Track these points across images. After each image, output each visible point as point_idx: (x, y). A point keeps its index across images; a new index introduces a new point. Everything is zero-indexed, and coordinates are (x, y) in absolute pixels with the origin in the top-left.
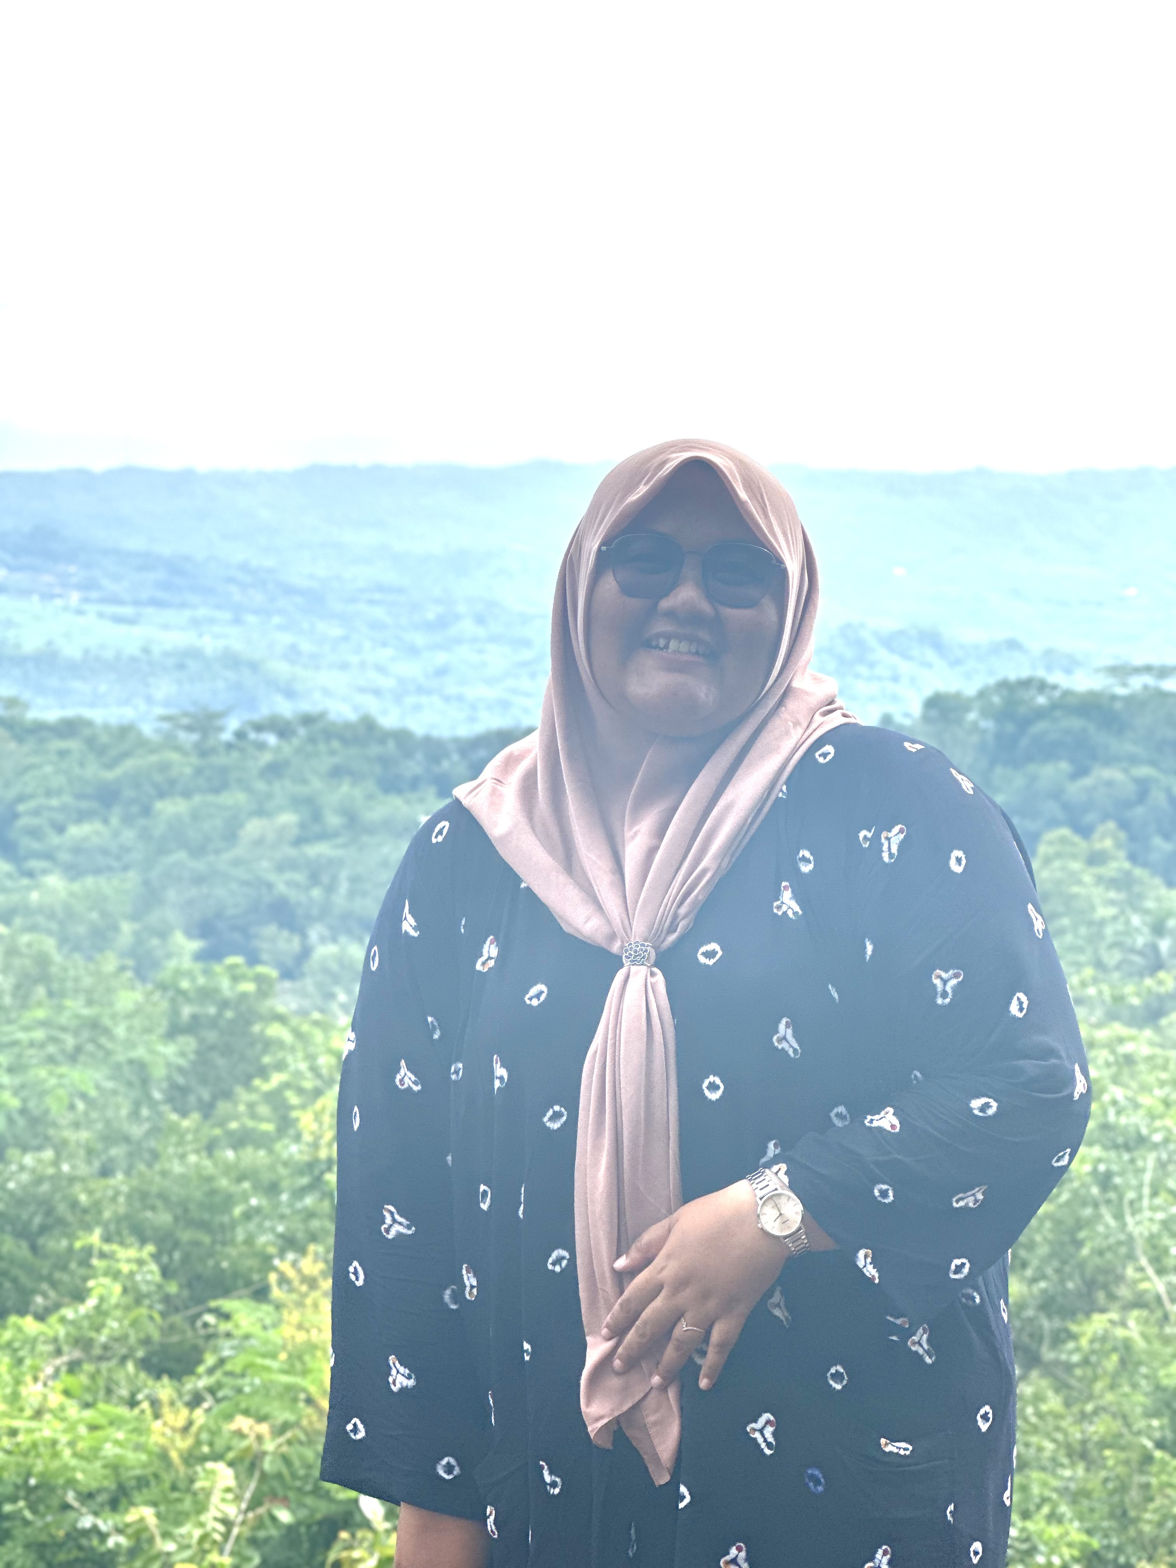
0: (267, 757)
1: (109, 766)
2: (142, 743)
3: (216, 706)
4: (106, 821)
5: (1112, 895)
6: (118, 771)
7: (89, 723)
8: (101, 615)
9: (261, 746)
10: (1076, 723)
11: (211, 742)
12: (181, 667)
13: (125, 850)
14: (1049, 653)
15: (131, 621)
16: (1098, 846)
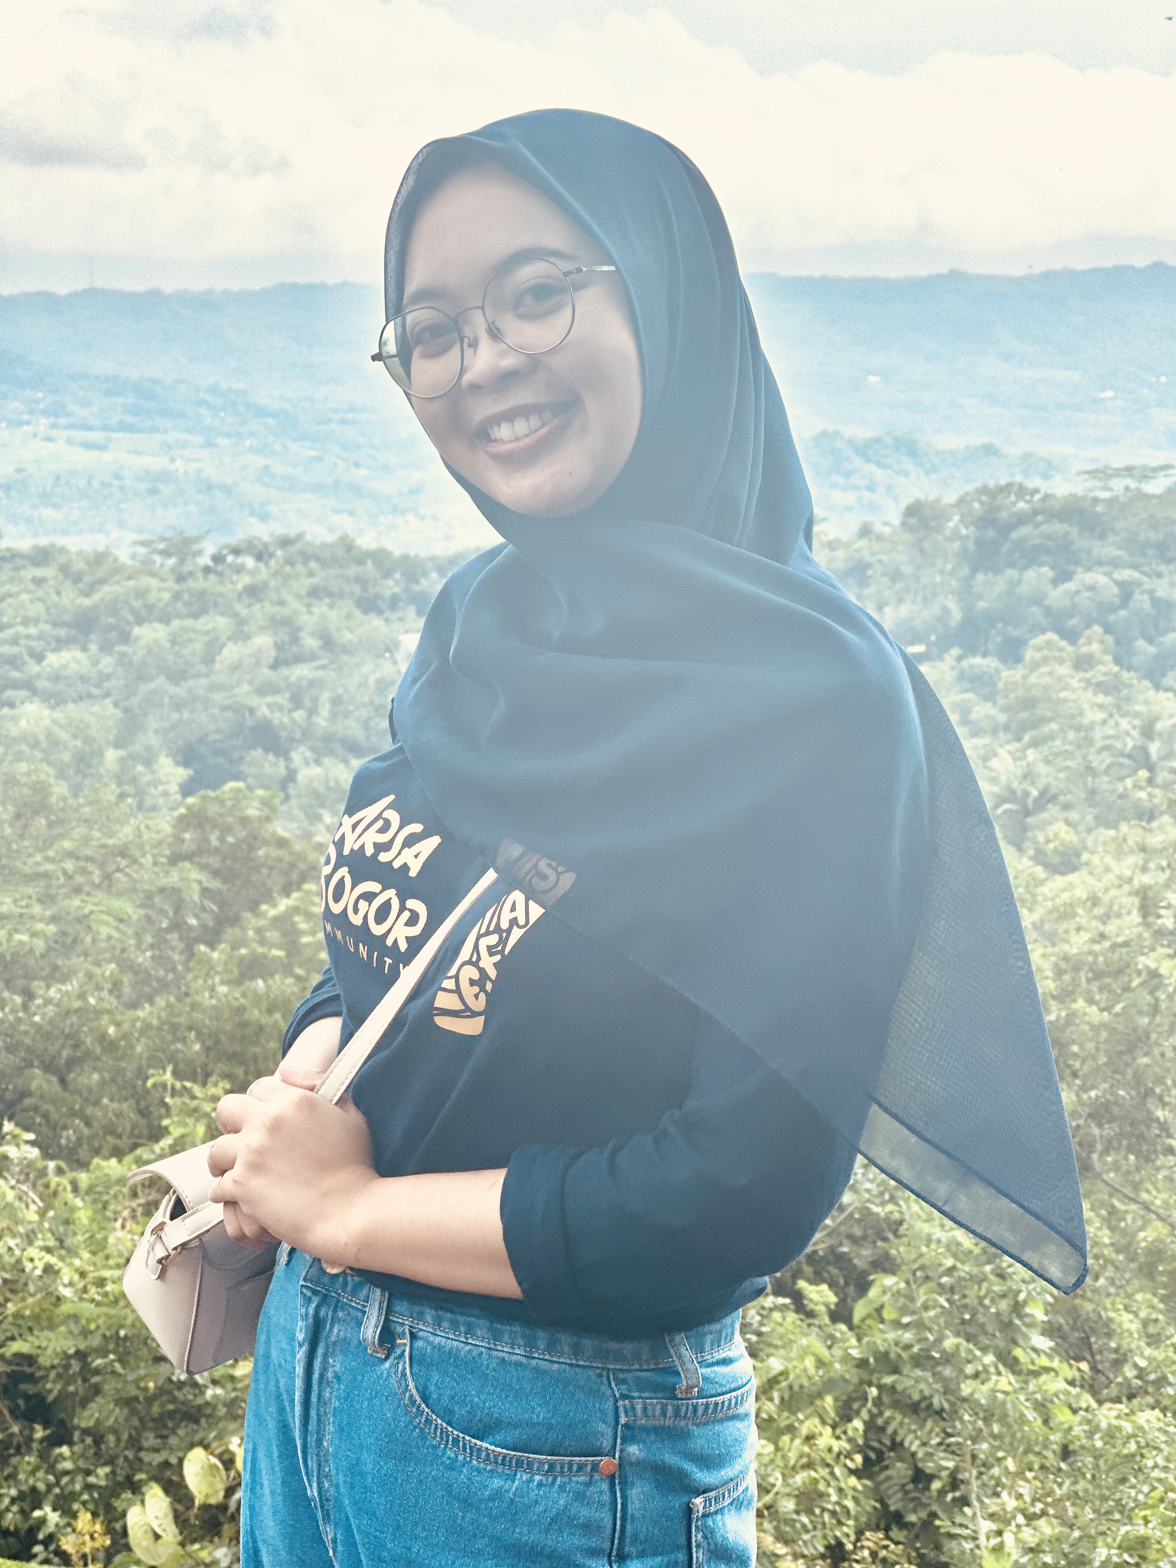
0: (245, 580)
1: (87, 594)
2: (118, 569)
3: (191, 531)
4: (84, 649)
5: (1101, 698)
6: (96, 597)
7: (62, 550)
8: (70, 442)
9: (240, 570)
10: (1058, 528)
11: (188, 567)
12: (154, 491)
13: (104, 677)
14: (1026, 457)
15: (102, 448)
16: (1085, 650)
